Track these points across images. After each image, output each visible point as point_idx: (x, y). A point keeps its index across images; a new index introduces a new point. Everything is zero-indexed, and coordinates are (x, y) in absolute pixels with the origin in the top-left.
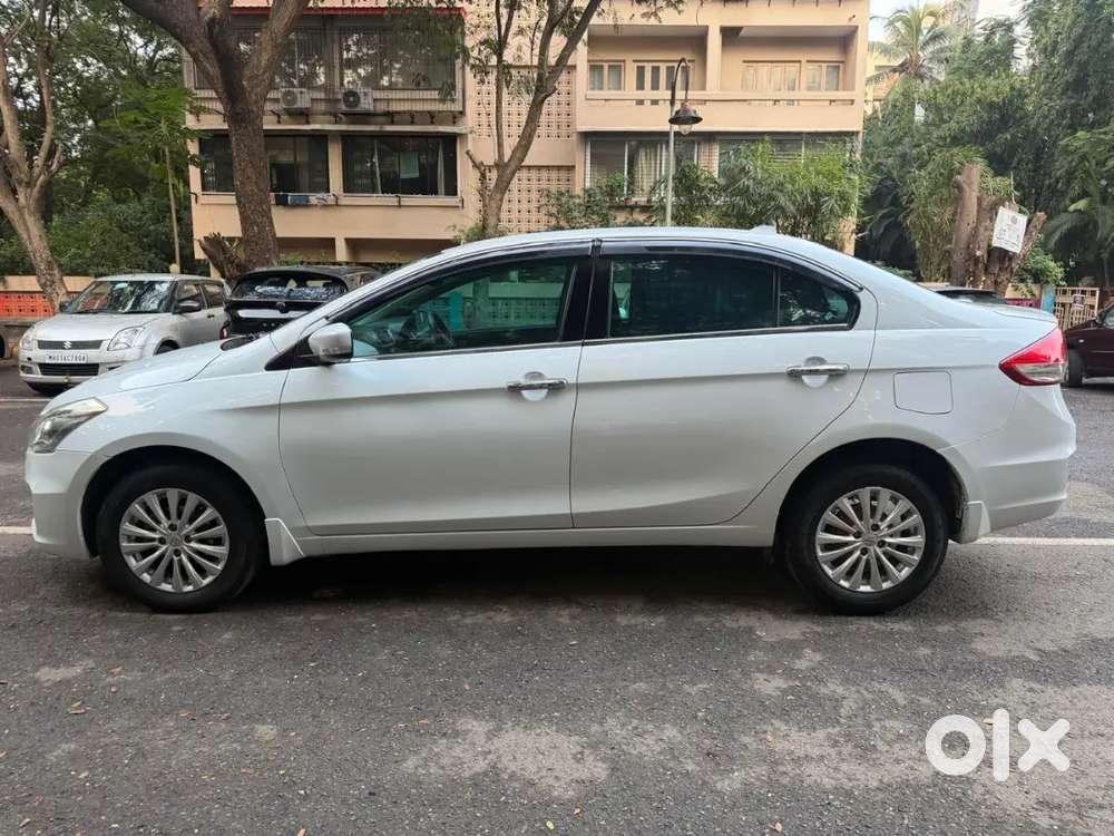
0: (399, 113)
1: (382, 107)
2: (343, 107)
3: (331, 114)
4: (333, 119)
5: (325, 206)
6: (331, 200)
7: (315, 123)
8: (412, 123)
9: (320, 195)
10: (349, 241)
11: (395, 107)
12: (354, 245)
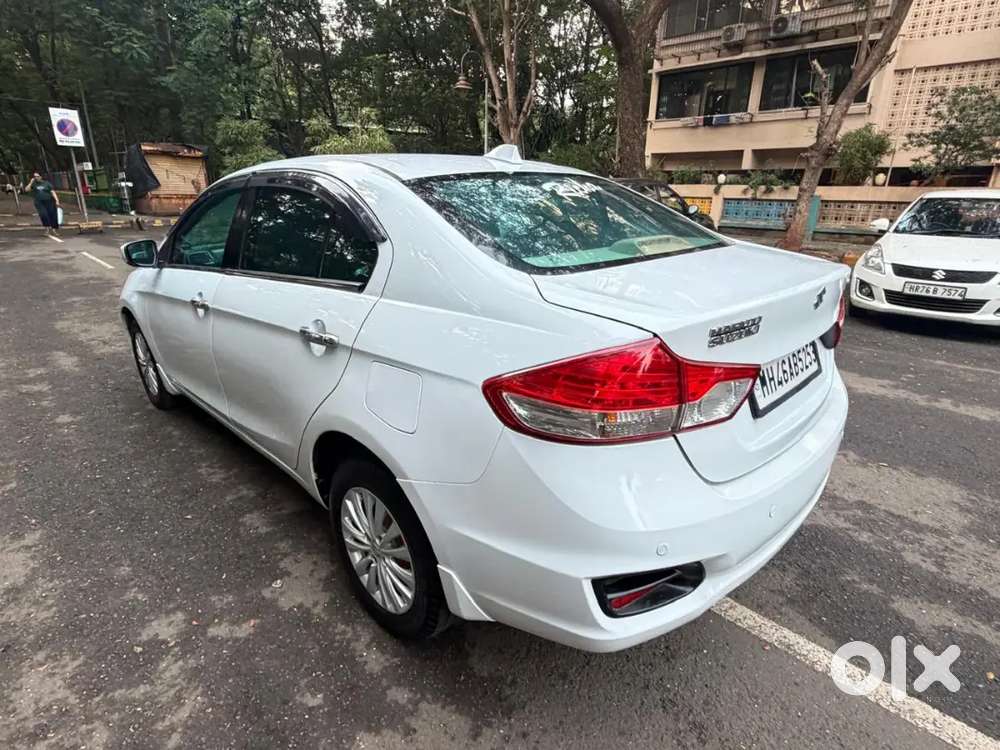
0: (823, 30)
1: (809, 27)
2: (772, 34)
3: (761, 42)
4: (762, 46)
5: (741, 124)
6: (747, 117)
7: (746, 51)
8: (836, 37)
9: (739, 115)
10: (755, 152)
11: (822, 25)
12: (760, 155)
